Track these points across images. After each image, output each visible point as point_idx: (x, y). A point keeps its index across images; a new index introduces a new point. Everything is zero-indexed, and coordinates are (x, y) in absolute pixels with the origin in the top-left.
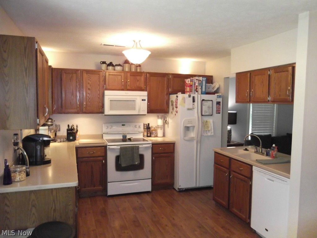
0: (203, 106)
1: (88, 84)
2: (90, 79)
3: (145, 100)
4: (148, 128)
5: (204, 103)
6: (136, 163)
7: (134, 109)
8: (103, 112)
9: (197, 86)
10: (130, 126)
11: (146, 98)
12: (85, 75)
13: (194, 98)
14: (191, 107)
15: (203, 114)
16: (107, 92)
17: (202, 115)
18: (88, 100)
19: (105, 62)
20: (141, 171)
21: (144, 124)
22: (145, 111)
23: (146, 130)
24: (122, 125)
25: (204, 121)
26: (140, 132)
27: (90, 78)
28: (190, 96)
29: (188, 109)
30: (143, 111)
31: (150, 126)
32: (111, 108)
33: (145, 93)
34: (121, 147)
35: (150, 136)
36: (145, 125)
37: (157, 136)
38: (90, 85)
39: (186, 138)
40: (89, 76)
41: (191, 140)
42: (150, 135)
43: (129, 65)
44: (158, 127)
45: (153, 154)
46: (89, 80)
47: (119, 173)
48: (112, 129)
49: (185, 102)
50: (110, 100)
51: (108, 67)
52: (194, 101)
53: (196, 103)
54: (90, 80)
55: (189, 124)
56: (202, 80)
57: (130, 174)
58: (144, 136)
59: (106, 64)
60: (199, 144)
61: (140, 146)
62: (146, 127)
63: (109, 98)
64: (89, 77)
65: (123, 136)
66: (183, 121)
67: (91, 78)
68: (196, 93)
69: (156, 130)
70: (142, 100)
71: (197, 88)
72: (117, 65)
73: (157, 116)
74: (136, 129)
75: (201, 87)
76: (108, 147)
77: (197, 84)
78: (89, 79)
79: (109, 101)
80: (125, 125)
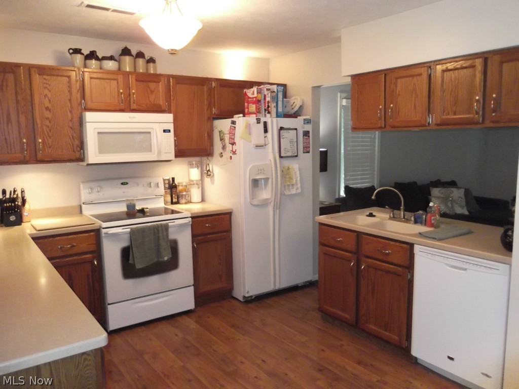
0: (281, 139)
1: (45, 97)
2: (47, 86)
3: (169, 131)
4: (172, 187)
5: (283, 134)
6: (166, 259)
7: (149, 149)
8: (81, 159)
9: (268, 102)
10: (138, 185)
11: (171, 127)
12: (37, 79)
13: (265, 123)
14: (262, 142)
15: (282, 155)
16: (89, 116)
17: (281, 157)
18: (48, 133)
19: (81, 50)
21: (164, 180)
22: (170, 153)
23: (169, 191)
24: (122, 184)
25: (284, 168)
26: (158, 196)
27: (47, 84)
28: (258, 121)
29: (256, 146)
30: (166, 153)
31: (176, 182)
32: (102, 150)
33: (169, 117)
34: (132, 229)
35: (178, 203)
36: (167, 182)
37: (189, 202)
38: (50, 100)
40: (45, 79)
41: (264, 204)
42: (176, 200)
43: (131, 57)
44: (191, 183)
45: (194, 236)
46: (46, 87)
47: (130, 282)
48: (101, 194)
49: (250, 134)
50: (99, 133)
51: (88, 62)
52: (266, 131)
53: (269, 134)
54: (47, 88)
55: (259, 174)
56: (277, 90)
57: (153, 282)
58: (166, 203)
59: (83, 54)
60: (278, 211)
61: (170, 224)
62: (167, 186)
63: (95, 128)
64: (44, 81)
65: (128, 206)
66: (249, 169)
67: (49, 85)
68: (268, 115)
69: (187, 189)
70: (165, 131)
71: (268, 107)
72: (104, 58)
73: (189, 162)
74: (150, 190)
75: (275, 104)
76: (104, 231)
77: (268, 99)
78: (45, 85)
79: (96, 134)
80: (127, 183)
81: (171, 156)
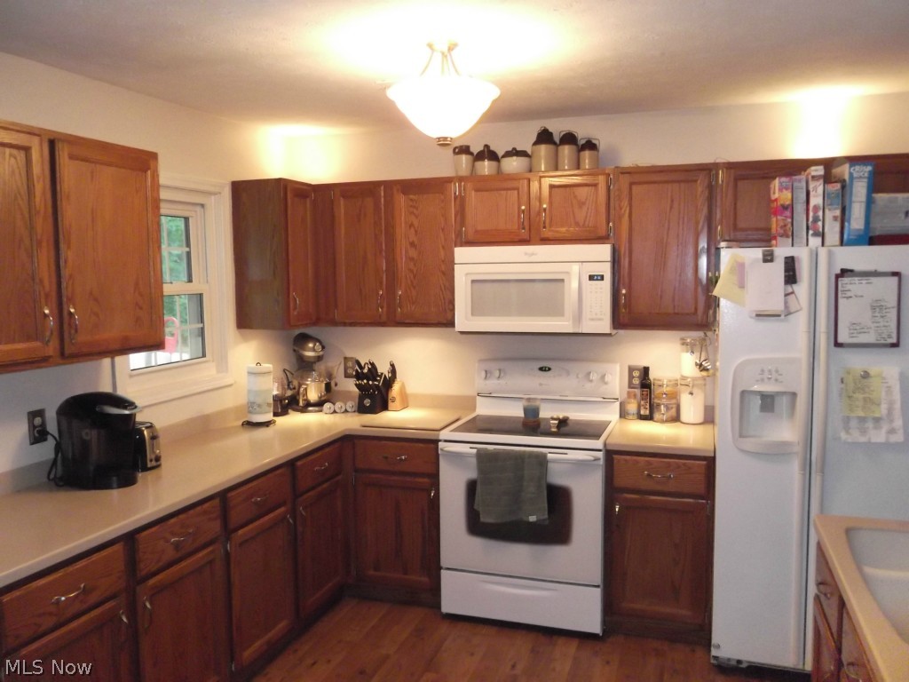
0: (841, 301)
1: (410, 227)
2: (415, 211)
3: (602, 278)
4: (643, 381)
5: (849, 287)
6: (533, 519)
9: (816, 208)
10: (568, 373)
11: (606, 269)
12: (401, 200)
13: (790, 264)
14: (777, 304)
15: (840, 340)
16: (461, 254)
17: (837, 344)
18: (412, 281)
19: (468, 147)
20: (557, 551)
21: (631, 370)
22: (600, 319)
23: (638, 391)
24: (541, 369)
25: (849, 373)
26: (607, 400)
27: (414, 207)
28: (768, 258)
29: (757, 315)
30: (592, 320)
31: (652, 375)
33: (604, 251)
34: (479, 450)
35: (649, 418)
36: (636, 374)
37: (676, 419)
38: (416, 231)
39: (748, 444)
40: (411, 200)
41: (777, 453)
42: (647, 412)
43: (551, 145)
44: (682, 383)
45: (612, 491)
46: (412, 213)
47: (478, 543)
49: (742, 286)
50: (473, 281)
51: (479, 164)
52: (791, 276)
53: (802, 289)
54: (414, 214)
55: (762, 380)
56: (851, 174)
57: (519, 555)
58: (623, 414)
59: (472, 154)
60: (819, 478)
61: (549, 455)
62: (636, 381)
63: (467, 274)
64: (411, 203)
65: (526, 410)
66: (733, 369)
67: (417, 209)
68: (815, 242)
69: (674, 396)
70: (591, 278)
71: (816, 220)
72: (508, 154)
73: (682, 339)
74: (588, 386)
75: (838, 213)
76: (441, 445)
77: (816, 200)
78: (411, 209)
79: (470, 282)
80: (549, 369)
81: (604, 325)
